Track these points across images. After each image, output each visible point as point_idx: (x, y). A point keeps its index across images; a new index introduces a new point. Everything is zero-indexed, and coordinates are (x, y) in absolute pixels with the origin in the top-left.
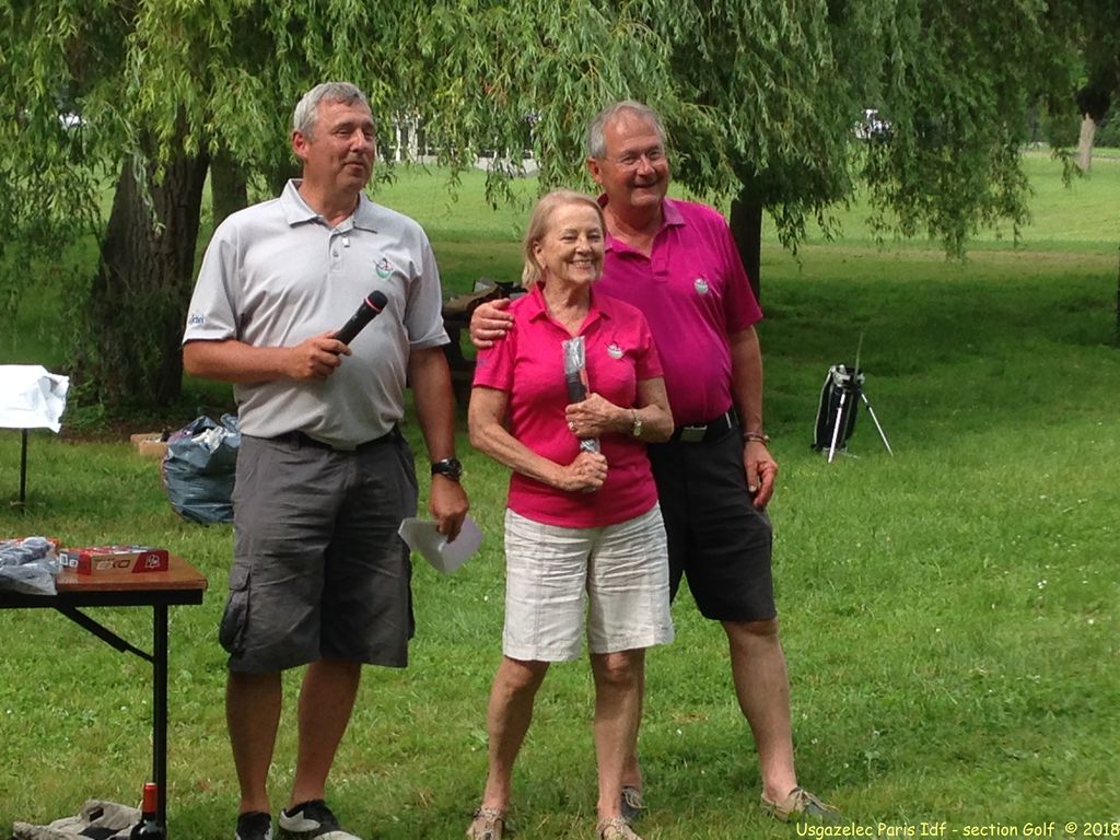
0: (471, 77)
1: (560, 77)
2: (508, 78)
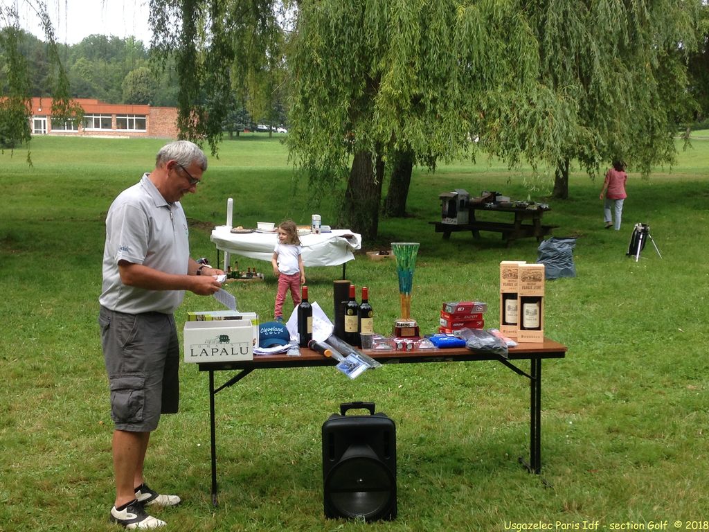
0: (503, 118)
1: (537, 118)
2: (517, 118)
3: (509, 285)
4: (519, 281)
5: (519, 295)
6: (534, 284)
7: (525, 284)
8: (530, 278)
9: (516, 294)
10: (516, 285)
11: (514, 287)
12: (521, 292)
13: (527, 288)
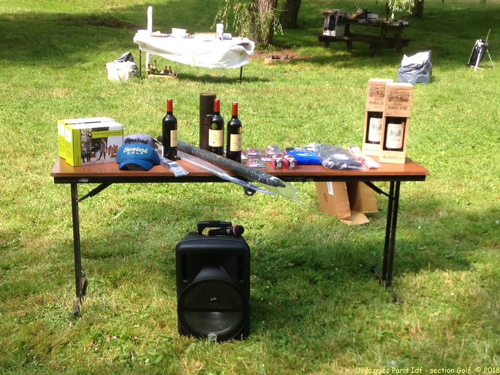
3: (375, 103)
4: (385, 99)
5: (384, 115)
6: (401, 105)
7: (392, 103)
8: (397, 98)
9: (381, 113)
10: (382, 103)
11: (379, 105)
12: (387, 112)
13: (393, 108)
